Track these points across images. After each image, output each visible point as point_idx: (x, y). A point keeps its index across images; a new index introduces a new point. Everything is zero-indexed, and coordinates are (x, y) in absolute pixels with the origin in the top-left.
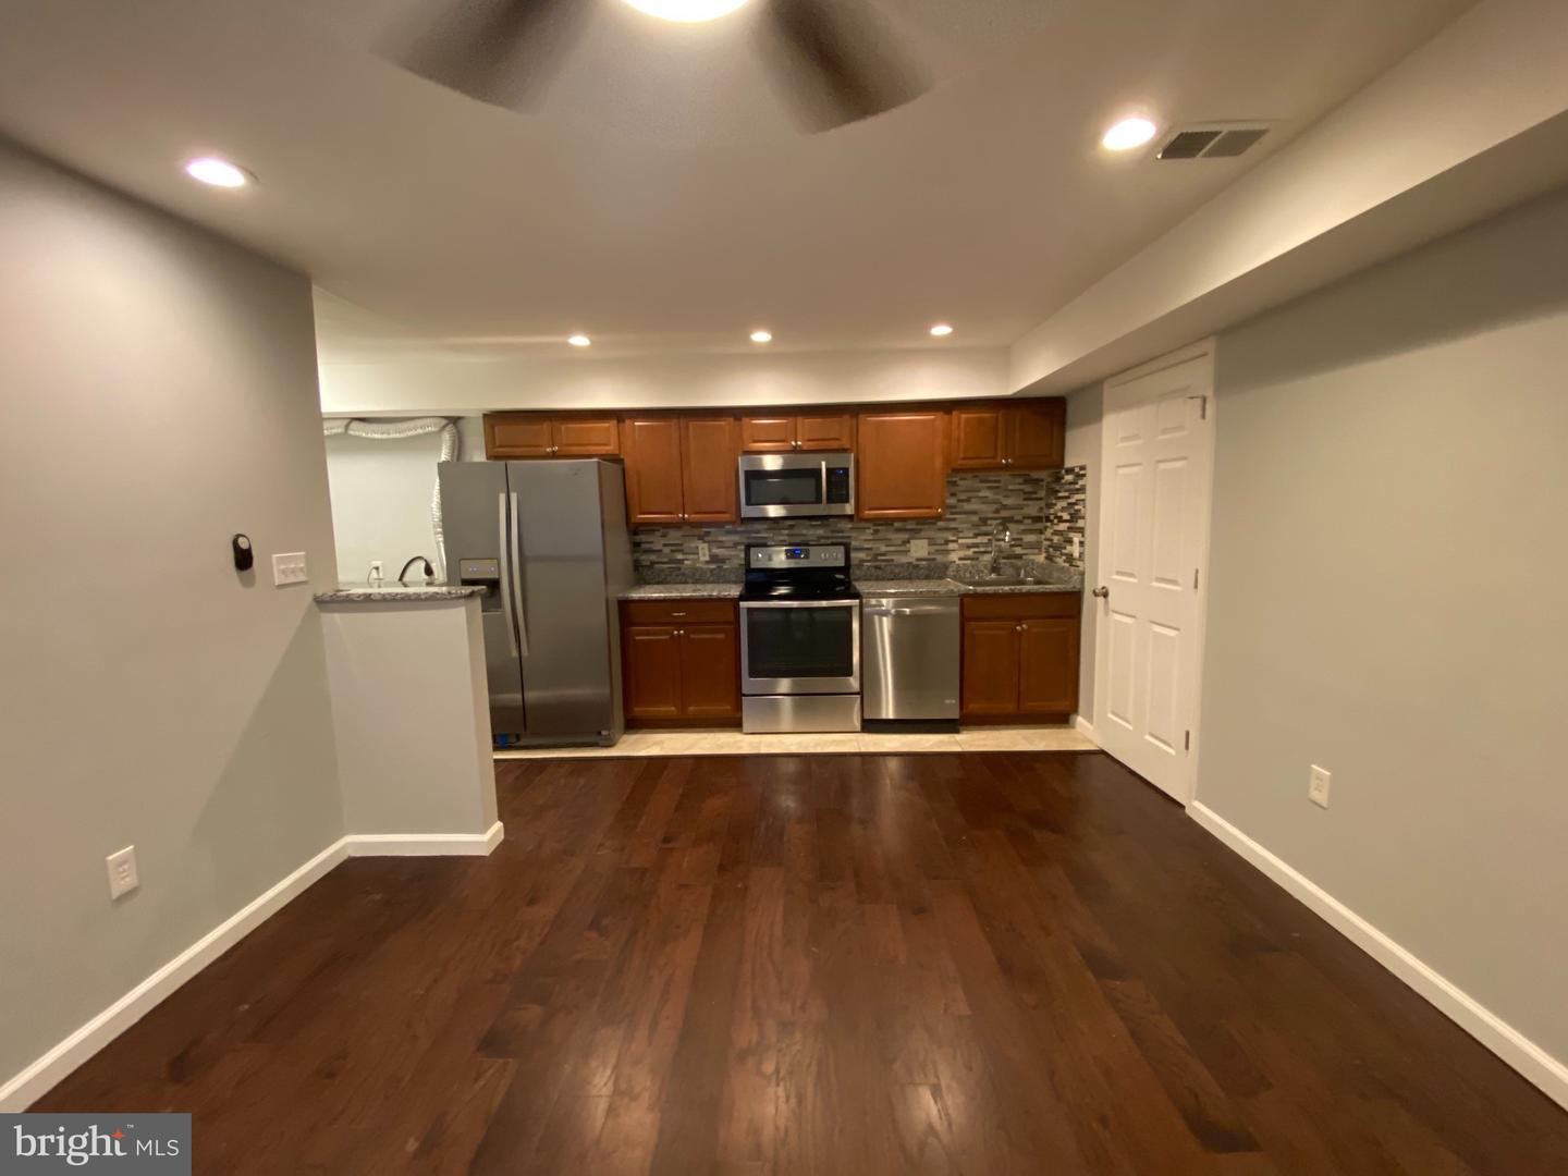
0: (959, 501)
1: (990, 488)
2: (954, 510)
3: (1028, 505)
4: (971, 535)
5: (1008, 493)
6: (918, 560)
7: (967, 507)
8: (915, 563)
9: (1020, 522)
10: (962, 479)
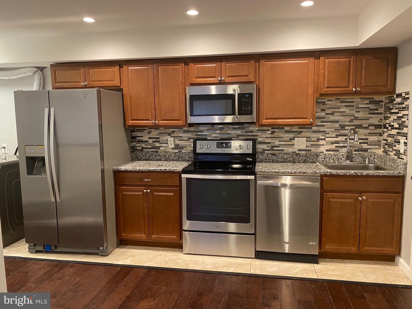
0: (326, 114)
1: (346, 106)
2: (323, 120)
3: (372, 118)
4: (334, 136)
5: (358, 109)
6: (299, 150)
7: (332, 118)
8: (297, 152)
9: (367, 128)
10: (328, 101)
